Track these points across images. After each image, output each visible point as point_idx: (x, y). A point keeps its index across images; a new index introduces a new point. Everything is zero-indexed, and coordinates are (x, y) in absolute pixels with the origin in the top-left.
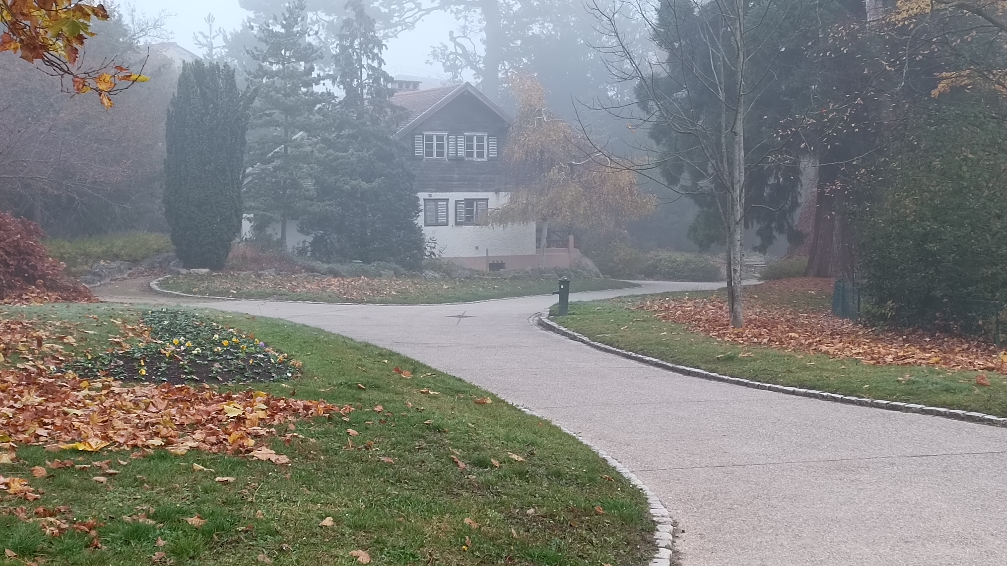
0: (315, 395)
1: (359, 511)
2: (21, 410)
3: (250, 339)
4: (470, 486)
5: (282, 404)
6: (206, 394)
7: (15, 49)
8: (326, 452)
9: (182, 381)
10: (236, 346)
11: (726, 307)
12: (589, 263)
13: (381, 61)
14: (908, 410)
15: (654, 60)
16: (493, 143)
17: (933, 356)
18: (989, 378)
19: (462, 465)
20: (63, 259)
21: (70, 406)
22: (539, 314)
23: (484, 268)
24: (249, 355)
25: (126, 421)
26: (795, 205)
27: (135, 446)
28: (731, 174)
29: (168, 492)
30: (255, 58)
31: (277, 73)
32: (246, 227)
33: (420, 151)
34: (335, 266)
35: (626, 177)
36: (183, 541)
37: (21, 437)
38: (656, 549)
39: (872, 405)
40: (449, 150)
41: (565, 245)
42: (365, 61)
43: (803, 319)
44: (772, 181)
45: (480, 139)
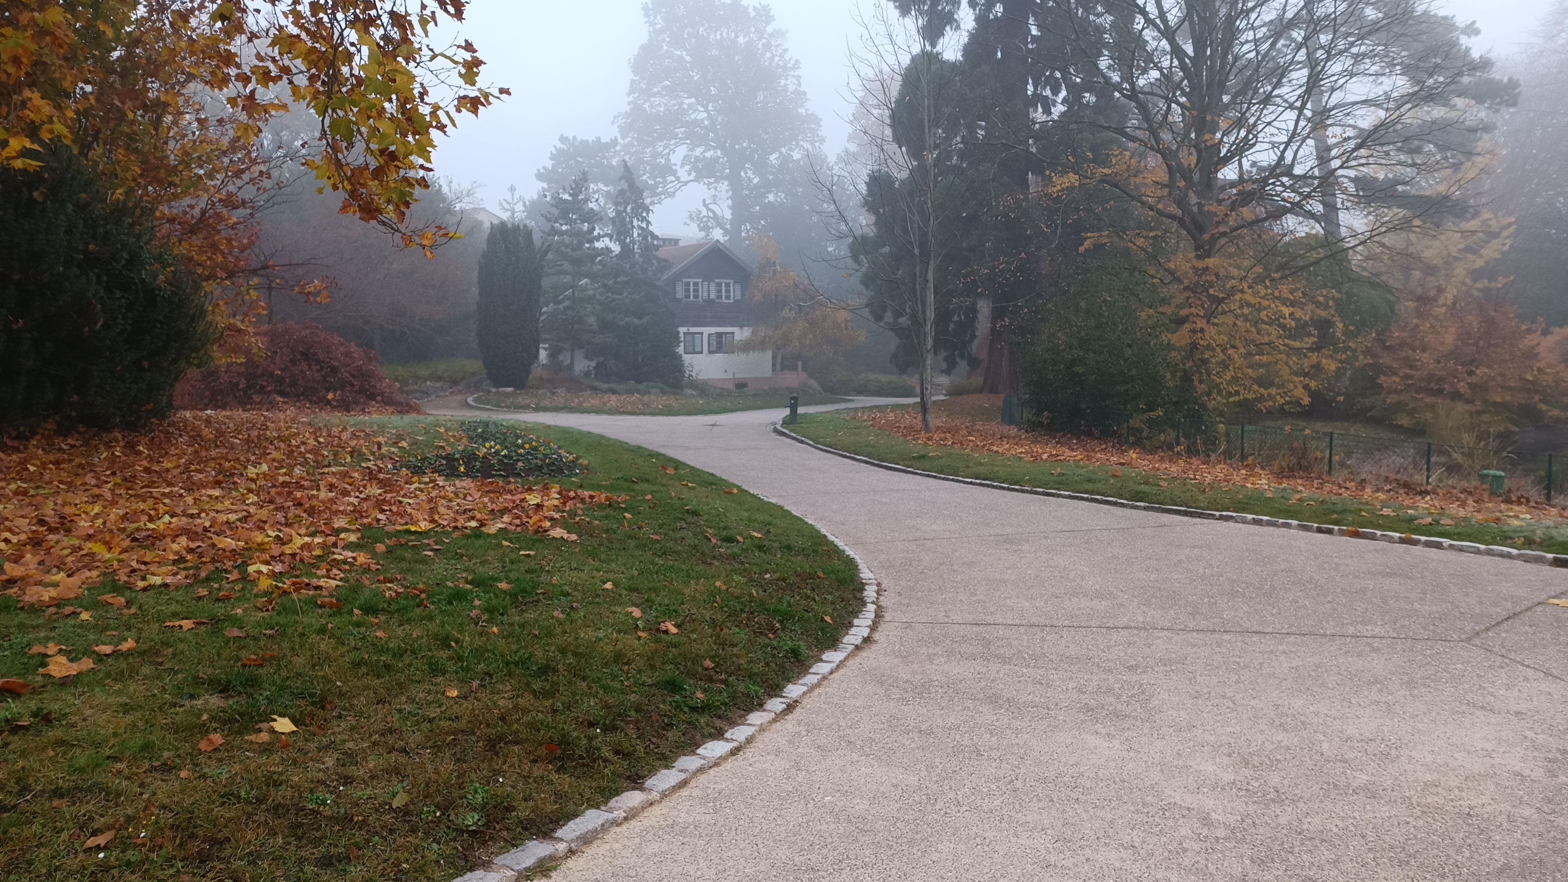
0: (598, 487)
1: (633, 577)
2: (365, 500)
3: (547, 444)
4: (720, 557)
5: (572, 494)
6: (512, 487)
7: (355, 212)
8: (607, 531)
9: (493, 476)
10: (535, 449)
11: (920, 417)
12: (813, 383)
13: (648, 223)
14: (1059, 496)
15: (864, 222)
16: (738, 287)
17: (1078, 455)
18: (1121, 471)
19: (714, 541)
20: (397, 380)
21: (404, 496)
22: (775, 424)
23: (731, 387)
24: (546, 456)
25: (449, 508)
26: (973, 337)
27: (456, 528)
28: (924, 312)
29: (483, 563)
30: (548, 220)
31: (566, 231)
32: (543, 355)
33: (680, 294)
34: (614, 386)
35: (842, 316)
36: (494, 602)
37: (365, 521)
38: (864, 604)
39: (1031, 492)
40: (703, 293)
41: (795, 368)
42: (635, 223)
43: (979, 426)
44: (955, 318)
45: (728, 285)
